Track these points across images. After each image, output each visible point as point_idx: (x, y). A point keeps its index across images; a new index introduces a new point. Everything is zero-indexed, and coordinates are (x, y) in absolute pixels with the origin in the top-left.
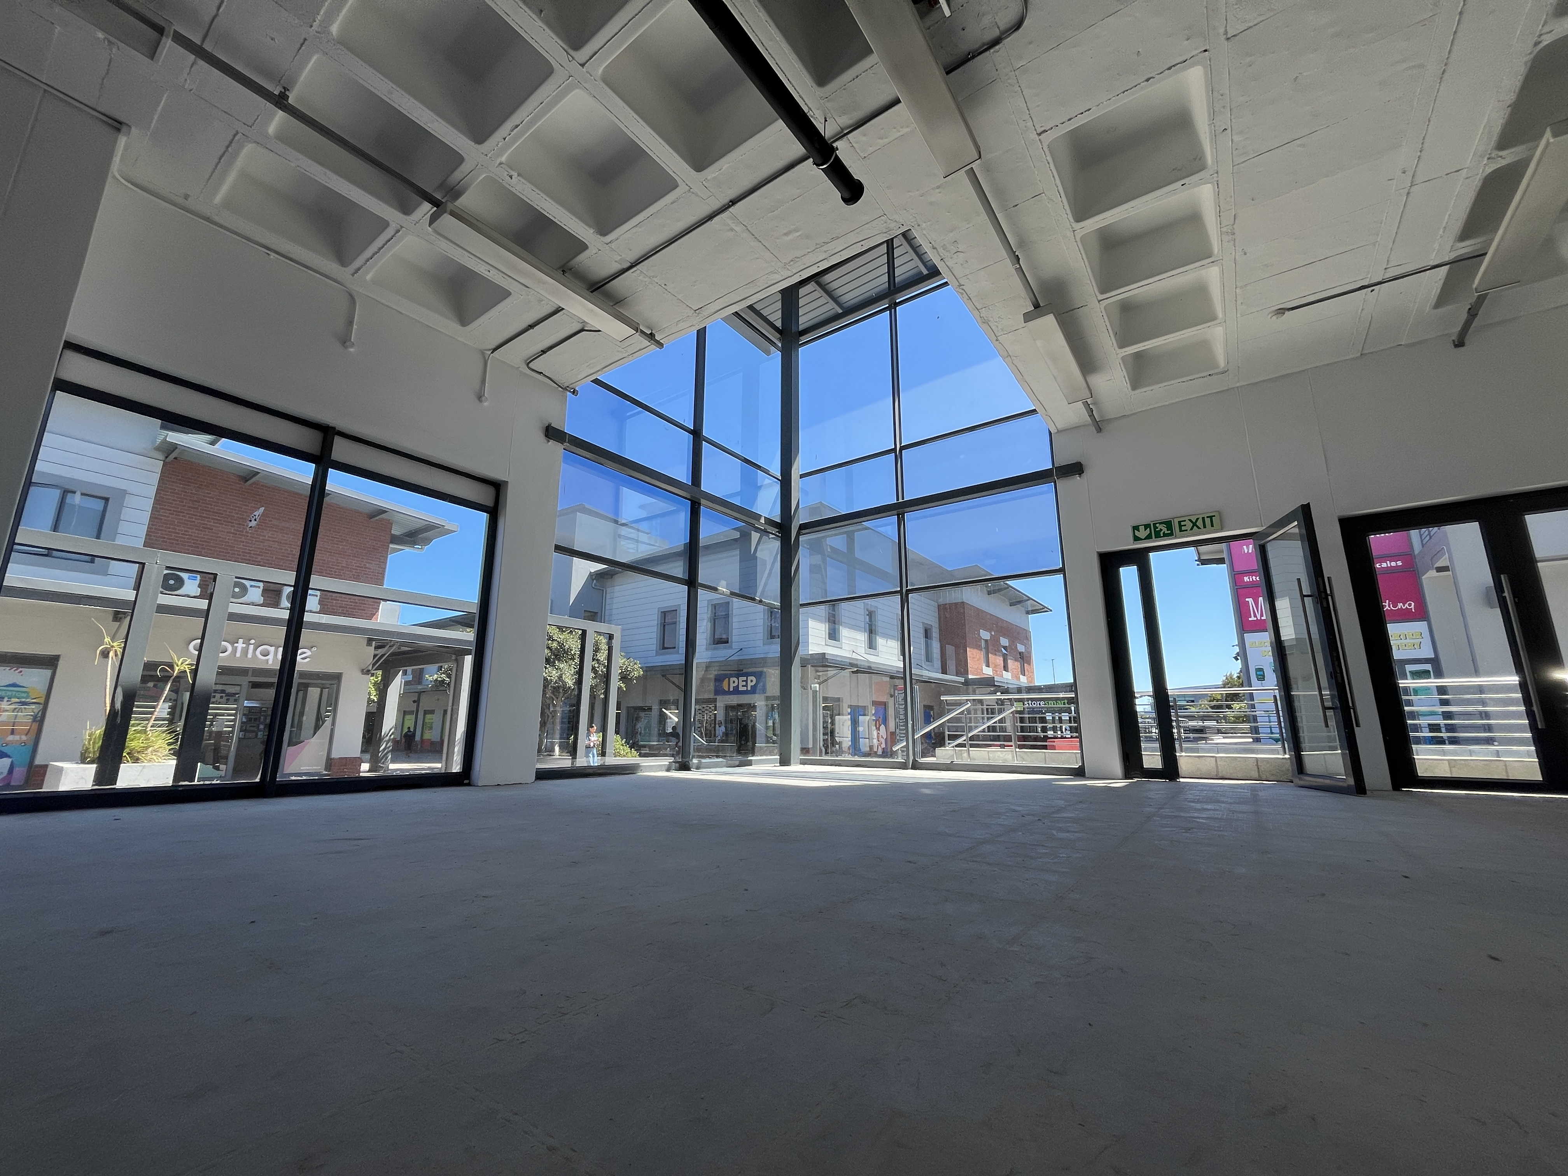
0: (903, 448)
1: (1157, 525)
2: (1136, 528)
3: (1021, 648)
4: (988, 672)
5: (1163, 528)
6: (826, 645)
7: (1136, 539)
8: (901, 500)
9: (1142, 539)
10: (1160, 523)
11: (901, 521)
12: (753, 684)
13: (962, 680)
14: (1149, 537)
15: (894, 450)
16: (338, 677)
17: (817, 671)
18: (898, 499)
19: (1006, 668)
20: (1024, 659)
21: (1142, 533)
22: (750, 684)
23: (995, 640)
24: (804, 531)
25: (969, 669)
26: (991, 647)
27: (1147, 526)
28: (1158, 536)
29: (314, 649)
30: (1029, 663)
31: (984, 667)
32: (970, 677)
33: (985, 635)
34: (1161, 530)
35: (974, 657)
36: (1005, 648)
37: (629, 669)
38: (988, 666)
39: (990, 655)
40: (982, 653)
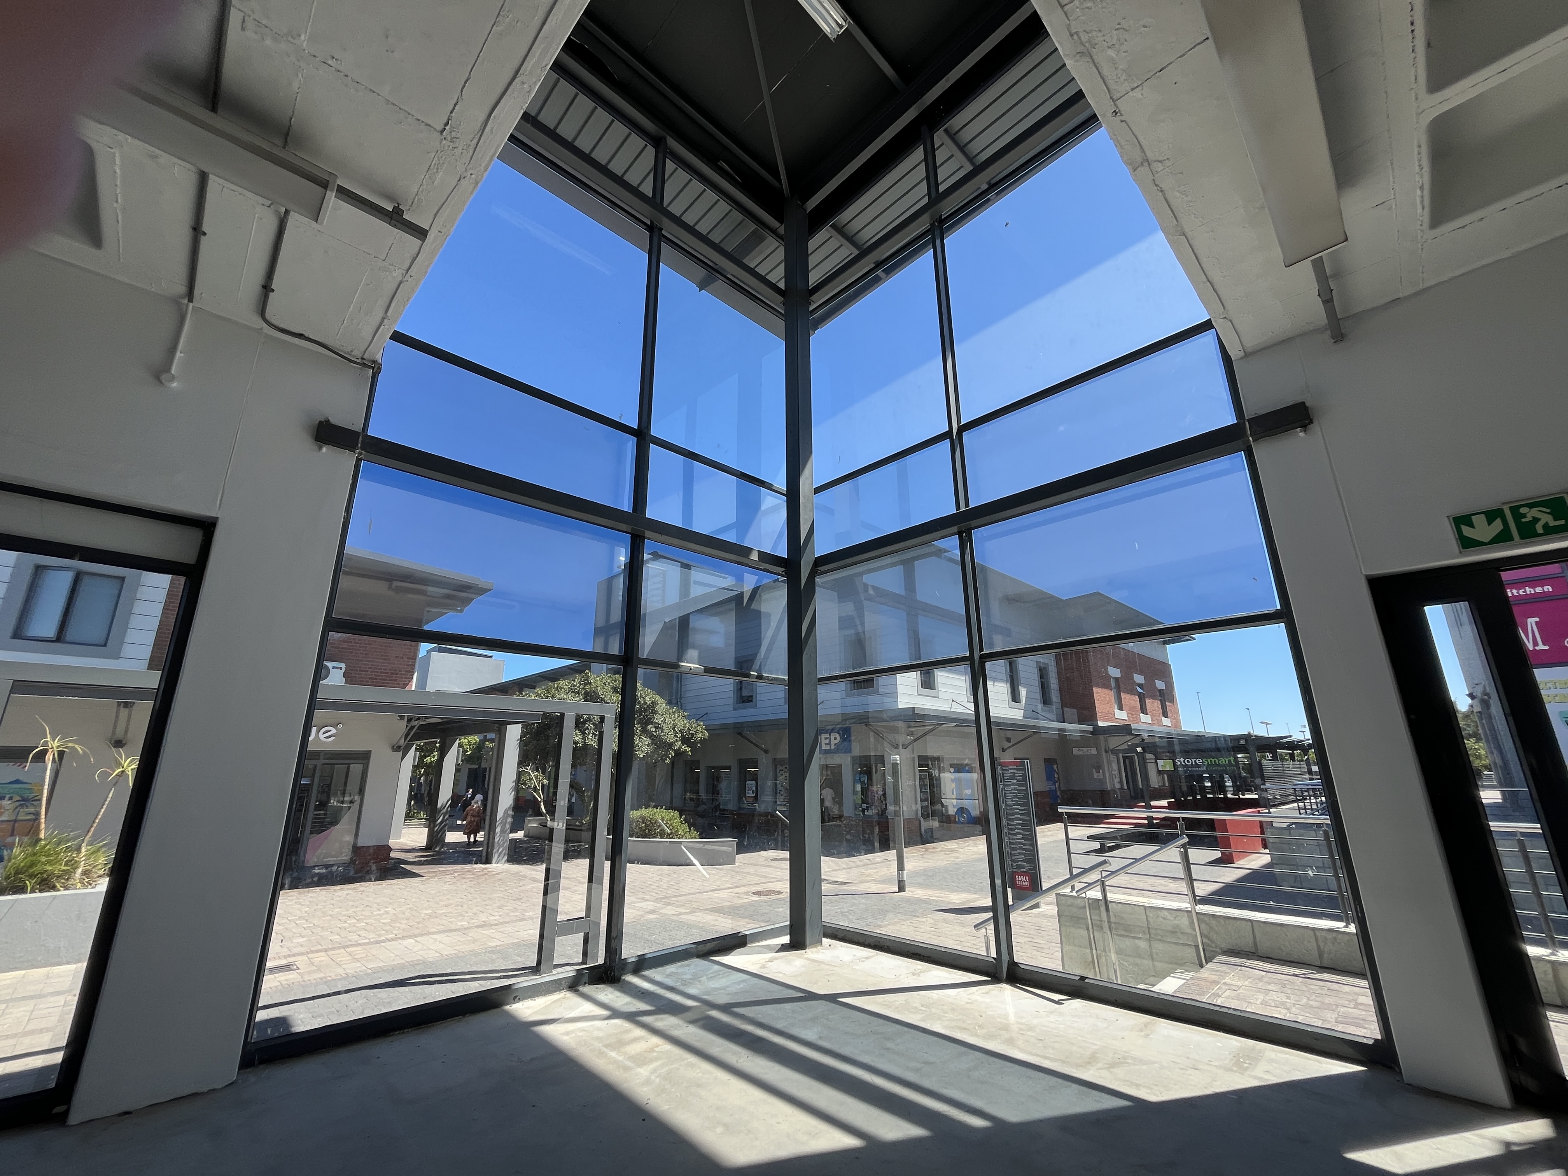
0: (963, 429)
1: (1523, 510)
2: (1461, 521)
3: (1160, 685)
4: (1122, 716)
5: (1538, 515)
6: (918, 694)
7: (1467, 543)
8: (963, 509)
9: (1483, 544)
10: (1531, 506)
11: (965, 542)
12: (837, 741)
13: (1090, 728)
14: (1503, 538)
15: (948, 435)
16: (364, 757)
17: (909, 727)
18: (958, 507)
19: (1144, 710)
20: (1166, 697)
21: (1482, 530)
22: (833, 742)
23: (1127, 676)
24: (822, 569)
25: (1098, 714)
26: (1120, 687)
27: (1492, 515)
28: (1528, 532)
29: (340, 726)
30: (1172, 700)
31: (1117, 711)
32: (1100, 724)
33: (1114, 672)
34: (1536, 520)
35: (1102, 698)
36: (1140, 685)
37: (691, 732)
38: (1121, 708)
39: (1123, 695)
40: (1112, 692)
